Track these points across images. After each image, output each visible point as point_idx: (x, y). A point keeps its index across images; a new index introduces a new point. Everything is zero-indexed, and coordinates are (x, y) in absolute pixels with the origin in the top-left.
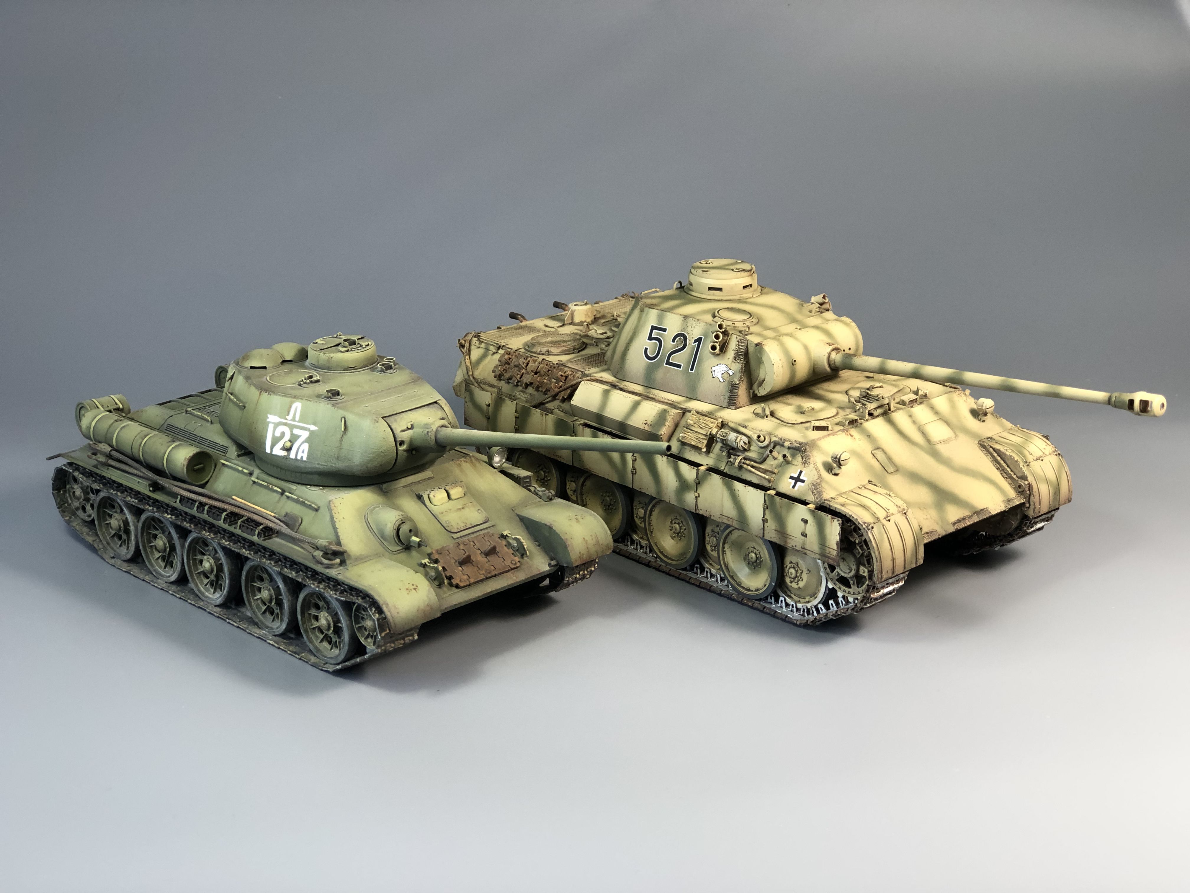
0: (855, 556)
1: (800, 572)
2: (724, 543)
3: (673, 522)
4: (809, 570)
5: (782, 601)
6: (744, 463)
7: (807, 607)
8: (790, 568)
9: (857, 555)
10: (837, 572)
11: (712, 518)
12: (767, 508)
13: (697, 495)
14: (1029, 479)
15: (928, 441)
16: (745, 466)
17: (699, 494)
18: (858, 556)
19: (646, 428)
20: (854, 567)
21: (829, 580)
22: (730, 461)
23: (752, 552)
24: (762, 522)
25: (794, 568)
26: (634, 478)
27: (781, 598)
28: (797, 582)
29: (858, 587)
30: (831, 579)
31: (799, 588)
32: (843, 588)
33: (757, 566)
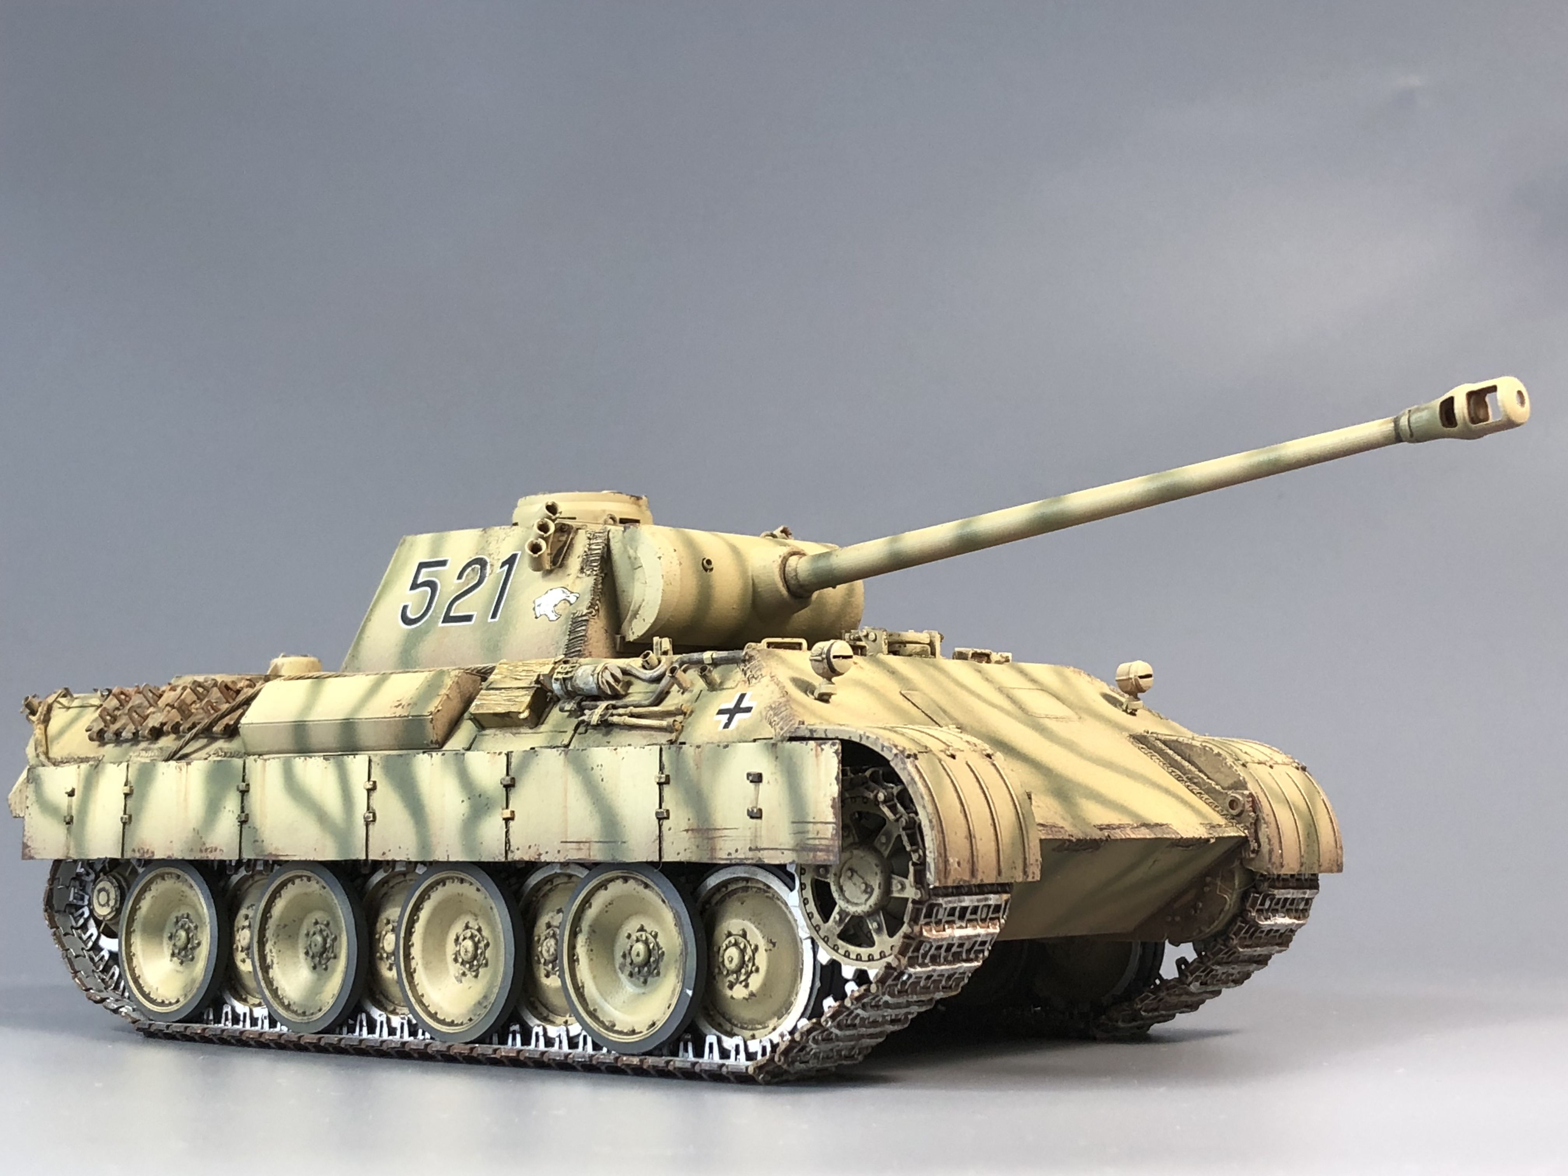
0: (877, 852)
1: (749, 951)
2: (574, 934)
3: (461, 938)
4: (771, 942)
5: (711, 1045)
6: (612, 715)
7: (771, 1042)
8: (727, 948)
9: (882, 849)
10: (842, 913)
11: (543, 859)
12: (667, 782)
13: (507, 814)
14: (1249, 786)
15: (1021, 708)
16: (615, 719)
17: (513, 812)
18: (886, 853)
19: (399, 712)
20: (876, 882)
21: (821, 943)
22: (583, 722)
23: (638, 941)
24: (657, 821)
25: (736, 944)
26: (370, 833)
27: (711, 1039)
28: (746, 980)
29: (891, 934)
30: (823, 939)
31: (752, 995)
32: (854, 950)
33: (650, 973)
